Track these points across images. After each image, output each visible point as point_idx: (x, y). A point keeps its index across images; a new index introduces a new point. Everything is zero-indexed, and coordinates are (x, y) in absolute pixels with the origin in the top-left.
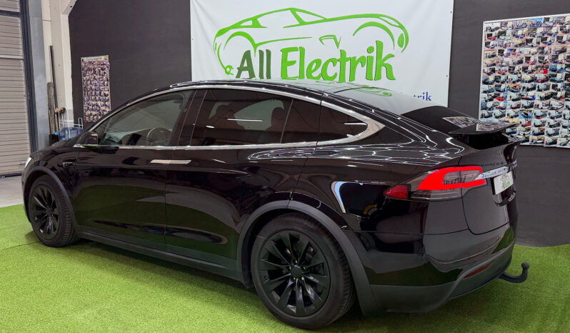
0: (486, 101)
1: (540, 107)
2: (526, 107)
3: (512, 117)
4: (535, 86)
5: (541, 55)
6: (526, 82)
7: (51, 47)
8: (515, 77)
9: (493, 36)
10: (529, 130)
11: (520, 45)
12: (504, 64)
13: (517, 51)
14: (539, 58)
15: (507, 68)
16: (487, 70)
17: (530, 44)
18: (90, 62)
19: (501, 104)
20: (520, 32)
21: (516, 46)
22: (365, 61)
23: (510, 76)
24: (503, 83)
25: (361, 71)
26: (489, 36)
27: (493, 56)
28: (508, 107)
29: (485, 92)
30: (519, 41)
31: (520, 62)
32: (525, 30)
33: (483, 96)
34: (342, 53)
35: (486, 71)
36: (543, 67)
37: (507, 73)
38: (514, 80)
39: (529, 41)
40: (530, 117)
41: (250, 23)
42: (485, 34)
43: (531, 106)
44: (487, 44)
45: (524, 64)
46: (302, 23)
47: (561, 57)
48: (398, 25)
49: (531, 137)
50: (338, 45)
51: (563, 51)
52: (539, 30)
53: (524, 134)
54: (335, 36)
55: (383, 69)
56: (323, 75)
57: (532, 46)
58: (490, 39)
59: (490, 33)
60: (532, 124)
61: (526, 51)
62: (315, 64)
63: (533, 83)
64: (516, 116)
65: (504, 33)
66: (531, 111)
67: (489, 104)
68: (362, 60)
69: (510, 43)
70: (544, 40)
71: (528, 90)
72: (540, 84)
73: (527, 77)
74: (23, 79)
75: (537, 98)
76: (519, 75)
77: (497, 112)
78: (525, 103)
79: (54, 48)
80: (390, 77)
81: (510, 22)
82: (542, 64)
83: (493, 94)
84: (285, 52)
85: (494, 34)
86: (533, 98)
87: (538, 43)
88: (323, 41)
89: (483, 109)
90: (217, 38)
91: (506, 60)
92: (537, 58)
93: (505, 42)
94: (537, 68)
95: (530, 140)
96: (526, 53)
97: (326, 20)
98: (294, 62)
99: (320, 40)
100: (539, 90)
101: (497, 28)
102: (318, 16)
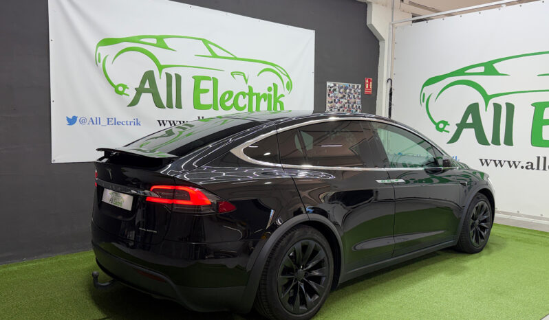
5: (348, 104)
11: (342, 98)
12: (336, 107)
13: (341, 101)
17: (345, 98)
20: (341, 91)
21: (340, 98)
26: (330, 90)
27: (332, 102)
30: (341, 95)
31: (341, 107)
32: (343, 90)
39: (344, 96)
41: (154, 41)
42: (328, 89)
44: (329, 95)
46: (215, 56)
47: (355, 106)
48: (286, 74)
50: (246, 81)
51: (355, 103)
52: (348, 91)
54: (243, 74)
55: (278, 104)
56: (235, 105)
58: (330, 92)
61: (344, 101)
62: (228, 95)
65: (336, 90)
70: (349, 96)
81: (338, 84)
84: (198, 80)
85: (332, 89)
90: (100, 48)
91: (336, 105)
92: (346, 105)
93: (336, 95)
99: (232, 74)
101: (333, 86)
102: (229, 53)
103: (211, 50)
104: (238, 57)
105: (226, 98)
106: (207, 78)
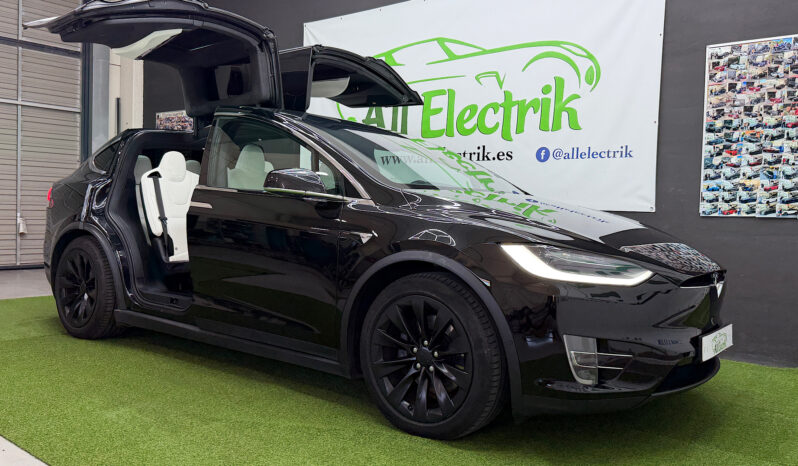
0: (712, 156)
1: (791, 162)
2: (770, 163)
3: (749, 178)
4: (783, 132)
5: (790, 89)
6: (770, 127)
7: (118, 100)
8: (753, 122)
9: (721, 64)
10: (775, 195)
11: (762, 76)
12: (736, 103)
13: (756, 85)
14: (789, 93)
15: (742, 109)
16: (713, 112)
17: (775, 75)
18: (168, 119)
19: (734, 160)
20: (759, 59)
21: (754, 78)
22: (539, 105)
23: (746, 120)
24: (735, 129)
25: (532, 119)
26: (715, 65)
27: (722, 91)
28: (744, 163)
29: (710, 143)
30: (758, 71)
31: (758, 101)
32: (768, 55)
33: (706, 150)
34: (507, 95)
35: (711, 113)
36: (794, 105)
37: (742, 116)
38: (752, 125)
39: (773, 70)
40: (777, 177)
42: (708, 63)
43: (778, 161)
44: (712, 76)
45: (767, 102)
46: (452, 57)
48: (585, 54)
49: (779, 206)
50: (501, 84)
52: (788, 55)
53: (768, 202)
54: (496, 73)
55: (565, 115)
56: (480, 125)
57: (778, 77)
58: (717, 69)
59: (717, 60)
60: (780, 187)
61: (769, 83)
62: (468, 112)
63: (780, 129)
64: (755, 176)
65: (736, 60)
66: (777, 169)
67: (717, 161)
68: (535, 105)
69: (745, 73)
70: (794, 68)
71: (773, 138)
72: (790, 130)
73: (770, 120)
74: (78, 139)
75: (786, 149)
76: (760, 118)
77: (728, 171)
78: (768, 157)
79: (122, 102)
80: (574, 126)
81: (746, 45)
82: (792, 102)
83: (721, 146)
84: (428, 97)
85: (722, 62)
86: (781, 149)
87: (787, 72)
88: (481, 80)
89: (708, 167)
91: (739, 96)
92: (786, 90)
93: (738, 73)
94: (785, 106)
95: (777, 209)
96: (769, 87)
97: (485, 52)
98: (441, 110)
99: (477, 78)
100: (789, 139)
101: (727, 54)
102: (475, 47)
103: (447, 51)
104: (487, 48)
105: (466, 117)
106: (440, 93)
